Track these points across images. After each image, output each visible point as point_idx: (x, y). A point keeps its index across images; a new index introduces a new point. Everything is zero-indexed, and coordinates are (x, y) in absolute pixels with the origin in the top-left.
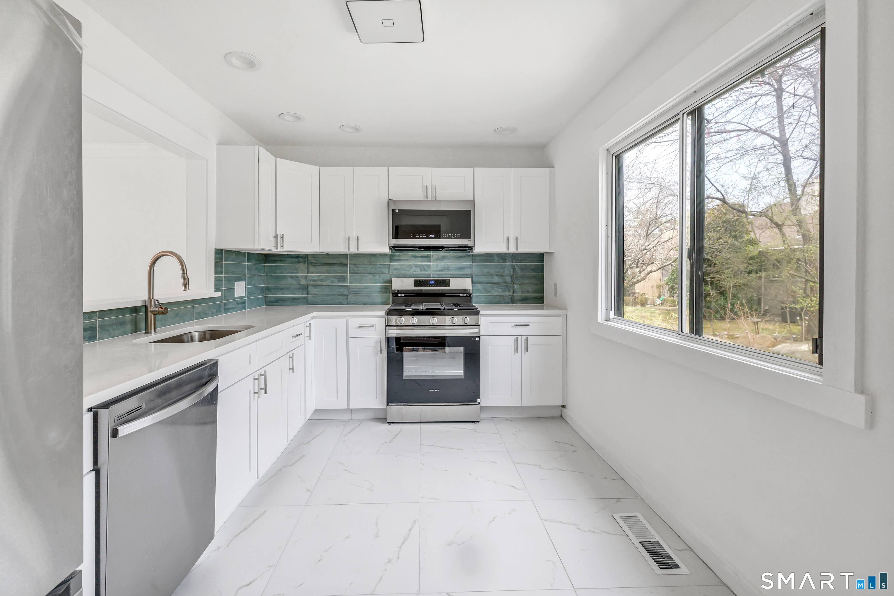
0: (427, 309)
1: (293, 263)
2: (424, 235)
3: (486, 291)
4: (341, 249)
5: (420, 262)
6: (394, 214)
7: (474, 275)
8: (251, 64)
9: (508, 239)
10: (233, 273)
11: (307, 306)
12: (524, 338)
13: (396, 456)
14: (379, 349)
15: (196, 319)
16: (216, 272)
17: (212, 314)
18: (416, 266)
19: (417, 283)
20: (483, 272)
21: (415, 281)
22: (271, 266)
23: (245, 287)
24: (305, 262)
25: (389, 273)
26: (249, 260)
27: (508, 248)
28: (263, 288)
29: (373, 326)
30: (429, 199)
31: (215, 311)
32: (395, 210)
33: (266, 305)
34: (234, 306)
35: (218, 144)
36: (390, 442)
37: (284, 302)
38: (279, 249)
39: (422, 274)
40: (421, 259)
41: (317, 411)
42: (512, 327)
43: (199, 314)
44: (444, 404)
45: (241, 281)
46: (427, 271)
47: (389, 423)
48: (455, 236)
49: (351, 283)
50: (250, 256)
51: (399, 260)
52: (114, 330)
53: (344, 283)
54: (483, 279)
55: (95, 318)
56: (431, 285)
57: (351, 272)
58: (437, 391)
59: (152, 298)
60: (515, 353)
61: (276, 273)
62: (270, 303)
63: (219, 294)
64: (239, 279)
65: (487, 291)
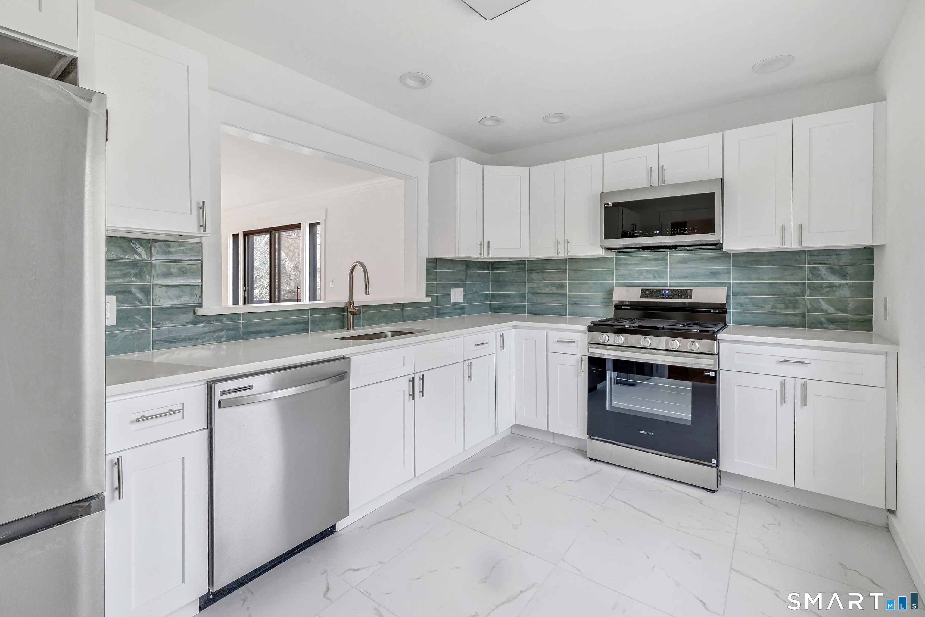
0: (639, 327)
1: (513, 270)
2: (645, 233)
3: (755, 307)
4: (549, 253)
5: (653, 267)
6: (606, 208)
7: (736, 283)
8: (423, 81)
9: (783, 229)
10: (449, 280)
11: (527, 314)
12: (799, 382)
13: (571, 500)
14: (580, 370)
15: (405, 321)
16: (427, 279)
17: (423, 317)
18: (648, 271)
19: (645, 293)
20: (750, 279)
21: (643, 291)
22: (495, 273)
23: (463, 293)
24: (524, 269)
25: (613, 280)
26: (468, 268)
27: (783, 243)
28: (487, 295)
29: (574, 342)
30: (655, 184)
31: (427, 314)
32: (608, 204)
33: (491, 312)
34: (450, 311)
35: (432, 162)
36: (576, 481)
37: (506, 309)
38: (486, 256)
39: (654, 283)
40: (654, 262)
41: (516, 426)
42: (777, 362)
43: (409, 317)
44: (664, 454)
45: (459, 288)
46: (663, 278)
47: (591, 459)
48: (690, 230)
49: (570, 291)
50: (470, 264)
51: (626, 264)
52: (324, 325)
53: (563, 291)
54: (750, 289)
55: (307, 315)
56: (666, 296)
57: (570, 279)
58: (650, 434)
59: (351, 301)
60: (782, 404)
61: (499, 280)
62: (494, 310)
63: (429, 300)
64: (457, 286)
65: (757, 306)
